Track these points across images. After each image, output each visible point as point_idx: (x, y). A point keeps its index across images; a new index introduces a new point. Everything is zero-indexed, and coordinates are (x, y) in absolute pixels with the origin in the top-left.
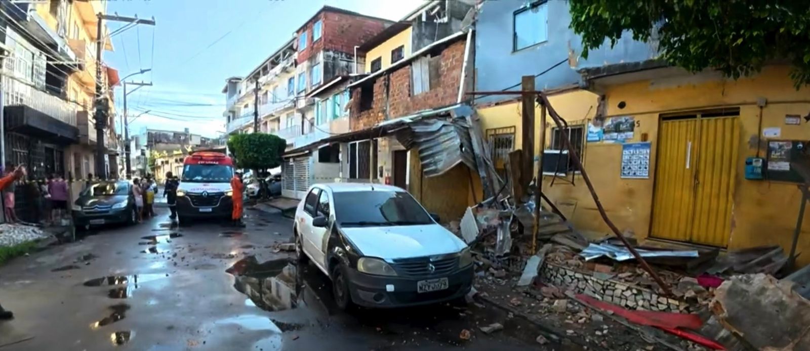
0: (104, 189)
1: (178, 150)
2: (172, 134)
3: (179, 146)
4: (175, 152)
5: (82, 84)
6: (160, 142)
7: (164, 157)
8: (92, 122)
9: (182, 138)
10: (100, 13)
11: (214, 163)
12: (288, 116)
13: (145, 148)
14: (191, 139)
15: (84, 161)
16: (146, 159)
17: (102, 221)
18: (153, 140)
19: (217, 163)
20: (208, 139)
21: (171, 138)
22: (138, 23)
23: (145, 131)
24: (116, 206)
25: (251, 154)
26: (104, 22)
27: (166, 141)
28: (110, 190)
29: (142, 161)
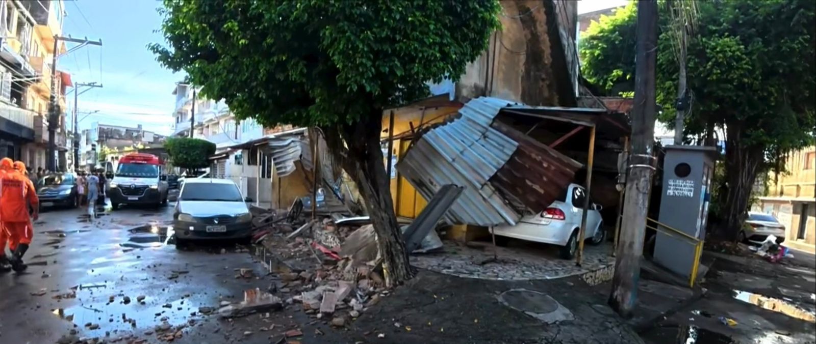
0: (53, 179)
1: (129, 146)
2: (125, 130)
3: (130, 142)
4: (126, 149)
5: (38, 91)
6: (112, 138)
7: (114, 153)
8: (45, 123)
9: (135, 134)
10: (56, 35)
13: (96, 143)
14: (143, 136)
15: (37, 156)
16: (96, 154)
17: (51, 204)
18: (105, 136)
20: (162, 137)
21: (123, 134)
22: (87, 43)
23: (97, 126)
24: (62, 193)
26: (59, 41)
27: (117, 137)
28: (58, 181)
29: (93, 156)
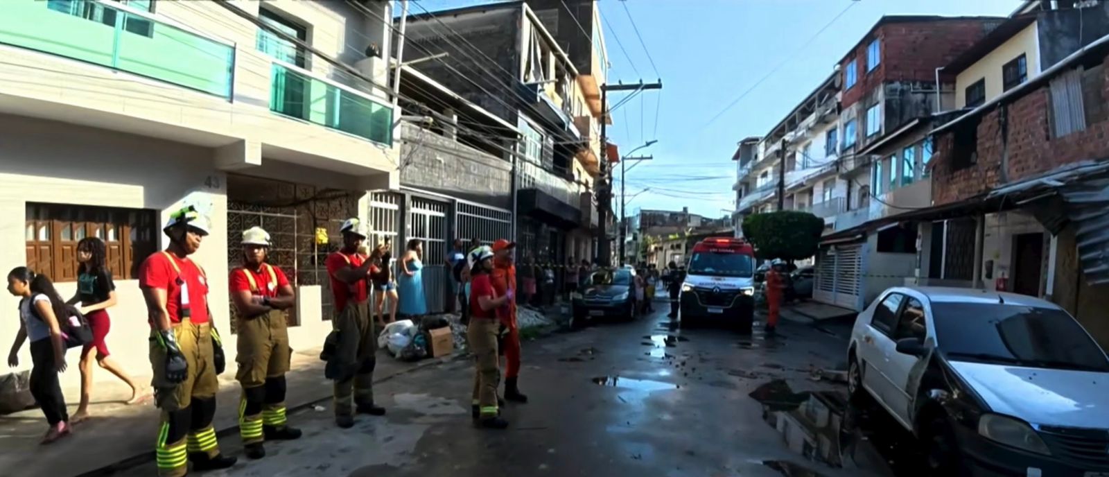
0: (602, 277)
1: (673, 234)
2: (668, 215)
3: (675, 229)
4: (671, 237)
5: (585, 164)
6: (655, 224)
7: (658, 242)
8: (594, 203)
9: (680, 219)
10: (604, 85)
11: (730, 251)
12: (825, 185)
13: (638, 232)
14: (690, 221)
15: (583, 245)
16: (637, 245)
17: (601, 313)
18: (648, 222)
19: (733, 251)
20: (711, 220)
21: (667, 220)
22: (643, 89)
23: (638, 212)
24: (616, 298)
25: (774, 239)
26: (607, 93)
27: (661, 223)
28: (608, 279)
29: (634, 246)
